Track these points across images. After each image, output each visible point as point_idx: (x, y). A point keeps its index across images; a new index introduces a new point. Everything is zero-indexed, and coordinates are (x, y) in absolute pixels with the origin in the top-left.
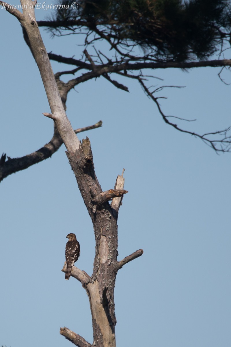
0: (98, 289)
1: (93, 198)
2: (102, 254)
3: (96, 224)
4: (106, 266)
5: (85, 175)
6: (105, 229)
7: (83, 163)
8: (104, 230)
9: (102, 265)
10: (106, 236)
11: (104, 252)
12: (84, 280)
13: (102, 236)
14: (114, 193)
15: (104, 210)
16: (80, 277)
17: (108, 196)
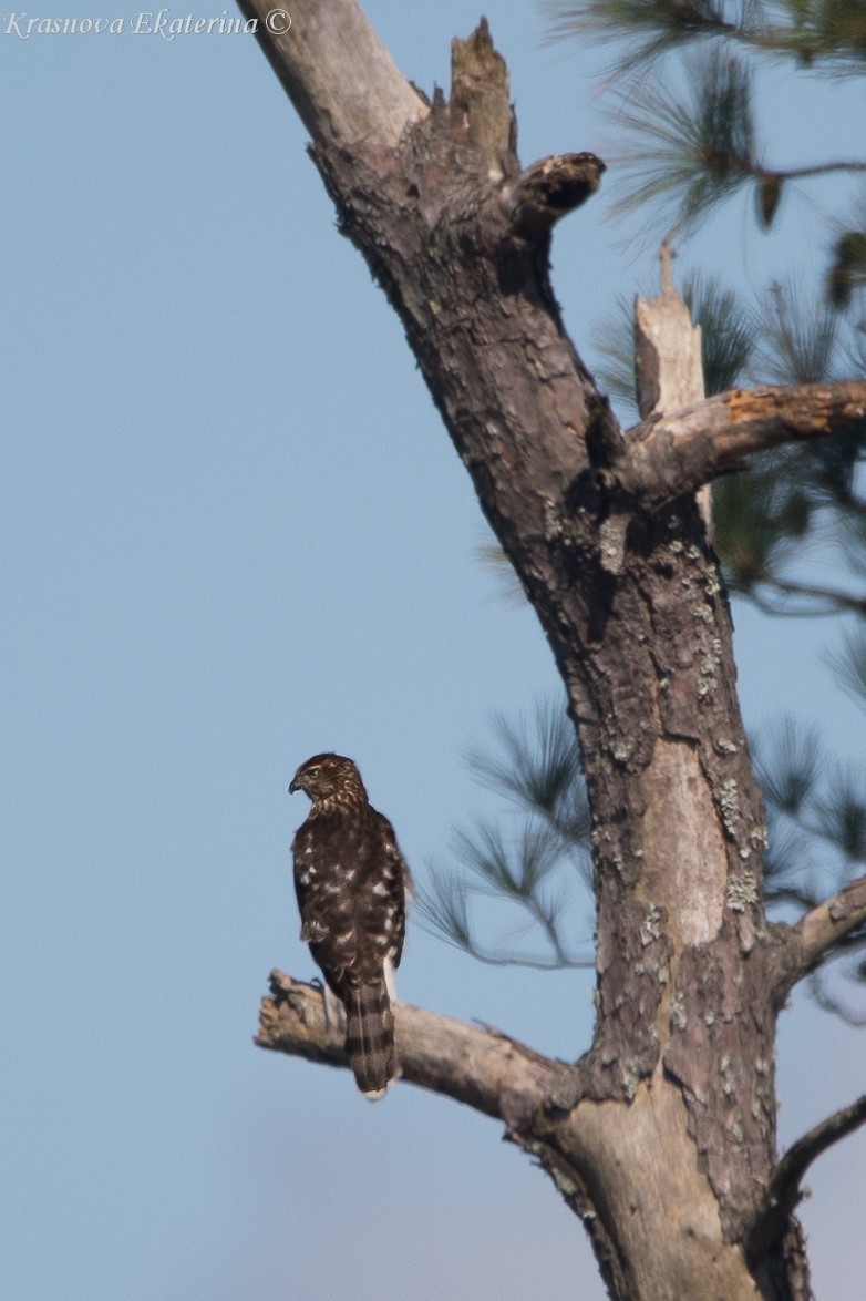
0: (682, 1138)
1: (609, 466)
2: (679, 879)
3: (610, 663)
4: (727, 965)
5: (507, 304)
7: (504, 210)
8: (679, 697)
9: (695, 955)
10: (692, 743)
11: (695, 858)
12: (519, 1086)
13: (661, 747)
15: (677, 546)
16: (482, 1069)
17: (724, 442)
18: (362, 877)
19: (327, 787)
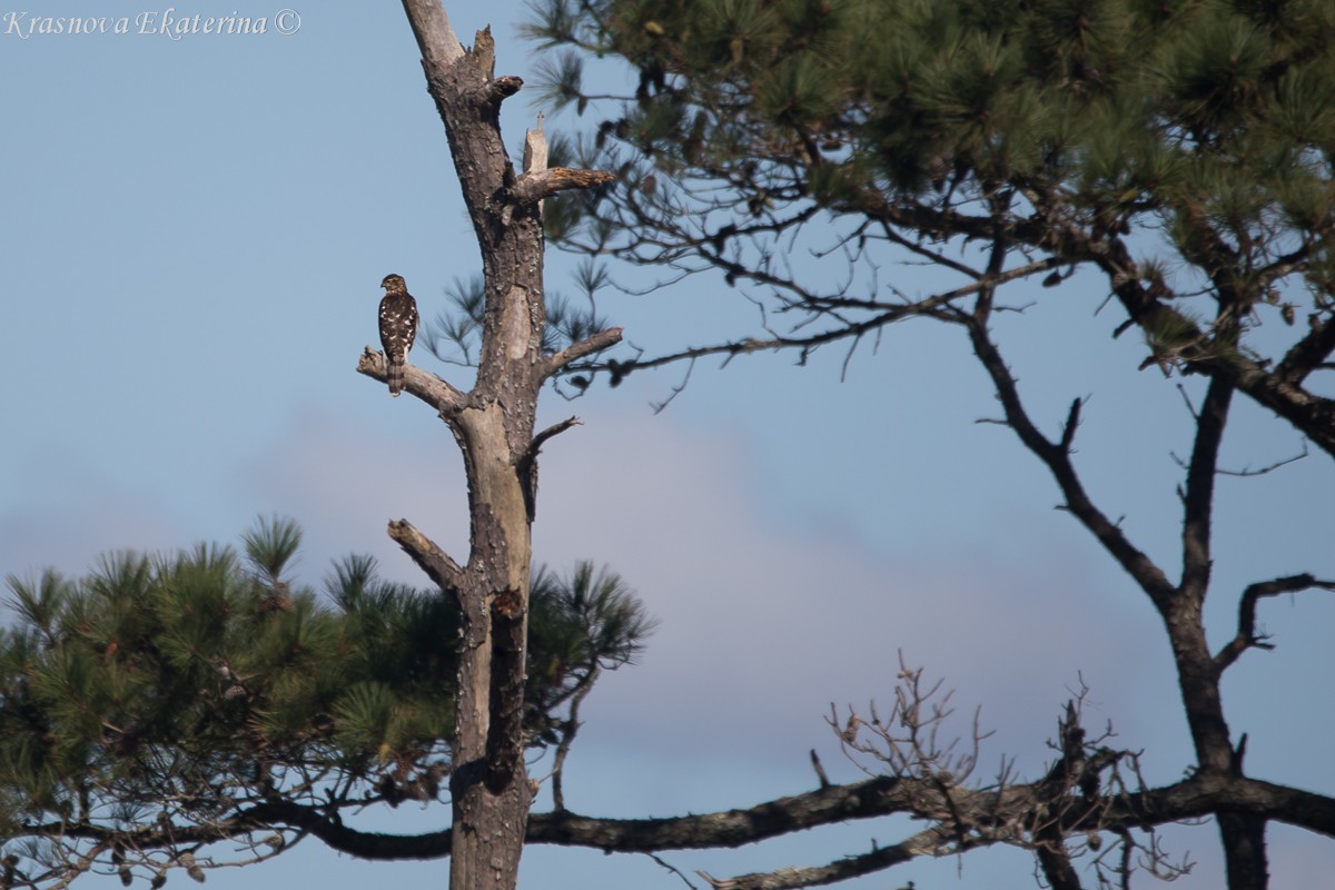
0: (501, 426)
1: (510, 187)
2: (513, 334)
3: (500, 256)
4: (525, 367)
5: (482, 125)
6: (527, 271)
7: (486, 92)
8: (522, 271)
9: (515, 362)
10: (525, 288)
11: (520, 328)
12: (446, 399)
13: (513, 288)
14: (574, 178)
15: (529, 219)
16: (434, 391)
17: (551, 185)
18: (401, 317)
19: (394, 287)
